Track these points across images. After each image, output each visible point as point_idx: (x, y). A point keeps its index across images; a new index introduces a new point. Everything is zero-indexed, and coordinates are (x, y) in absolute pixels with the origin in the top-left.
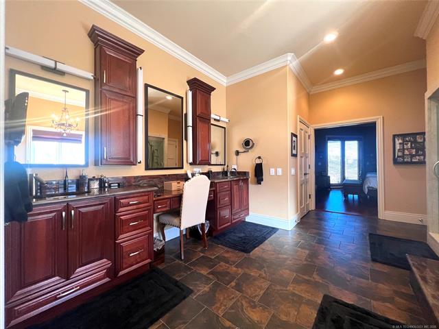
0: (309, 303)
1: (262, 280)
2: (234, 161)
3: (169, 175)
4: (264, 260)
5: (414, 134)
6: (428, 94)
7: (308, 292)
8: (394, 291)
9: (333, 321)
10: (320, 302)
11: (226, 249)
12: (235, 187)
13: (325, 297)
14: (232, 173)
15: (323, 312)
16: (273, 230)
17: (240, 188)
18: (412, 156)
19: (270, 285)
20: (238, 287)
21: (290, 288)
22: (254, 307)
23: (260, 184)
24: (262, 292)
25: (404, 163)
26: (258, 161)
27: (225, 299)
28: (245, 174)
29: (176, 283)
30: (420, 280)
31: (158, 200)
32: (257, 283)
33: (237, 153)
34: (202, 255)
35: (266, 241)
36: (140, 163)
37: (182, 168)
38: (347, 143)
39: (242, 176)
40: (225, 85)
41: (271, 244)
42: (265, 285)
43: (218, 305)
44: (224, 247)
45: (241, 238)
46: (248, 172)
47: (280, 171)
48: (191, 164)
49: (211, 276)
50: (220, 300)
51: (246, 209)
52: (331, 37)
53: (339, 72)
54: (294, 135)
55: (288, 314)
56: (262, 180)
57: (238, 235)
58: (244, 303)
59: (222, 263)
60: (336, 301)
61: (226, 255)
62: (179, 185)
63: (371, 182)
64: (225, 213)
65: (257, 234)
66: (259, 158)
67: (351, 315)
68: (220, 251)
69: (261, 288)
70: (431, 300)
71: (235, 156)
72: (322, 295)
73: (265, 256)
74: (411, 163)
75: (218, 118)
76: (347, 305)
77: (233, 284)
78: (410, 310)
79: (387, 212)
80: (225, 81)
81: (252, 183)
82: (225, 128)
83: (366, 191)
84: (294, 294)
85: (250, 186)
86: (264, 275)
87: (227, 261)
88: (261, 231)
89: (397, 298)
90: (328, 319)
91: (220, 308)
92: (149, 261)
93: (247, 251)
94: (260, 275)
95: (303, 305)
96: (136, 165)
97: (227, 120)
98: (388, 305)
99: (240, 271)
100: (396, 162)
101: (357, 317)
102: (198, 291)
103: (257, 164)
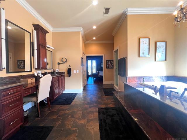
0: (95, 112)
1: (80, 111)
2: (57, 67)
3: (23, 75)
4: (77, 105)
5: (110, 60)
6: (114, 51)
7: (94, 109)
8: (111, 101)
9: (102, 113)
10: (98, 110)
11: (60, 105)
12: (60, 79)
13: (99, 108)
14: (56, 73)
15: (99, 112)
16: (76, 94)
17: (62, 79)
18: (110, 66)
19: (83, 111)
20: (72, 117)
21: (89, 110)
22: (81, 120)
23: (70, 77)
24: (81, 115)
25: (109, 68)
26: (69, 68)
27: (69, 122)
28: (63, 73)
29: (43, 127)
30: (116, 96)
31: (25, 89)
32: (78, 112)
33: (59, 64)
34: (49, 111)
35: (75, 98)
36: (4, 69)
37: (31, 71)
38: (93, 61)
39: (61, 74)
40: (52, 31)
41: (77, 99)
42: (81, 112)
43: (68, 125)
44: (59, 105)
45: (64, 100)
46: (64, 72)
47: (78, 71)
48: (36, 69)
49: (59, 118)
50: (68, 124)
51: (64, 88)
52: (94, 27)
53: (94, 38)
54: (82, 58)
55: (91, 117)
56: (71, 75)
57: (63, 99)
58: (77, 120)
59: (61, 111)
60: (101, 108)
61: (61, 108)
62: (32, 80)
63: (101, 74)
64: (56, 91)
65: (71, 97)
66: (69, 66)
67: (105, 110)
68: (58, 107)
69: (80, 114)
70: (119, 99)
71: (58, 65)
72: (98, 108)
73: (77, 103)
74: (110, 68)
75: (49, 47)
76: (104, 108)
77: (70, 116)
78: (115, 104)
79: (105, 82)
80: (52, 29)
81: (66, 77)
82: (52, 52)
83: (99, 77)
84: (91, 111)
85: (65, 78)
86: (79, 109)
87: (63, 110)
88: (72, 95)
89: (112, 103)
90: (101, 113)
91: (69, 126)
92: (22, 123)
93: (70, 104)
94: (78, 110)
95: (94, 113)
96: (2, 70)
97: (53, 48)
98: (111, 105)
99: (70, 111)
100: (107, 68)
101: (107, 110)
102: (56, 125)
103: (68, 69)
